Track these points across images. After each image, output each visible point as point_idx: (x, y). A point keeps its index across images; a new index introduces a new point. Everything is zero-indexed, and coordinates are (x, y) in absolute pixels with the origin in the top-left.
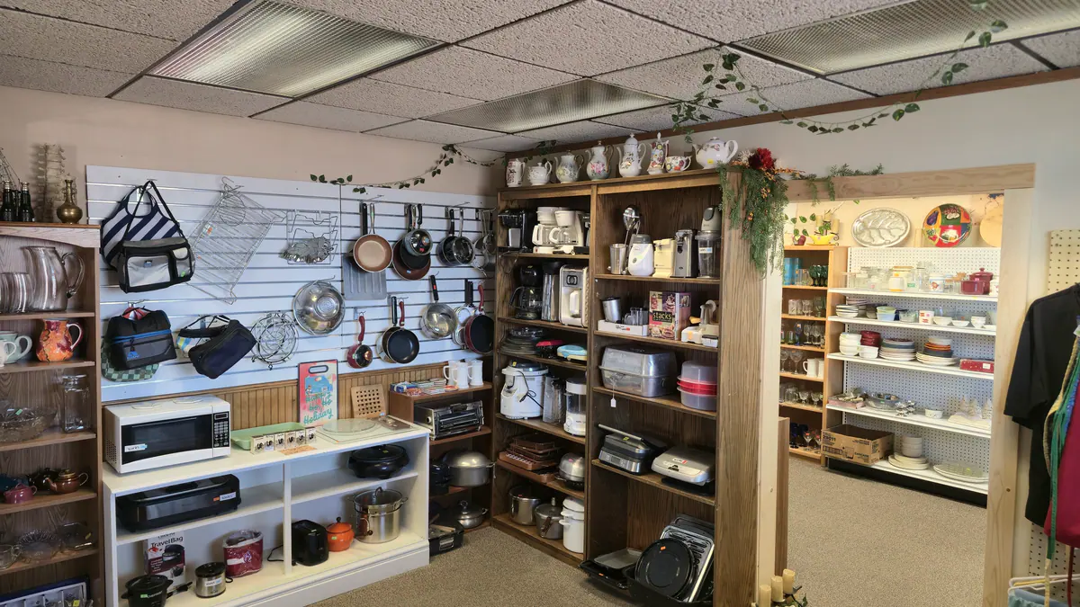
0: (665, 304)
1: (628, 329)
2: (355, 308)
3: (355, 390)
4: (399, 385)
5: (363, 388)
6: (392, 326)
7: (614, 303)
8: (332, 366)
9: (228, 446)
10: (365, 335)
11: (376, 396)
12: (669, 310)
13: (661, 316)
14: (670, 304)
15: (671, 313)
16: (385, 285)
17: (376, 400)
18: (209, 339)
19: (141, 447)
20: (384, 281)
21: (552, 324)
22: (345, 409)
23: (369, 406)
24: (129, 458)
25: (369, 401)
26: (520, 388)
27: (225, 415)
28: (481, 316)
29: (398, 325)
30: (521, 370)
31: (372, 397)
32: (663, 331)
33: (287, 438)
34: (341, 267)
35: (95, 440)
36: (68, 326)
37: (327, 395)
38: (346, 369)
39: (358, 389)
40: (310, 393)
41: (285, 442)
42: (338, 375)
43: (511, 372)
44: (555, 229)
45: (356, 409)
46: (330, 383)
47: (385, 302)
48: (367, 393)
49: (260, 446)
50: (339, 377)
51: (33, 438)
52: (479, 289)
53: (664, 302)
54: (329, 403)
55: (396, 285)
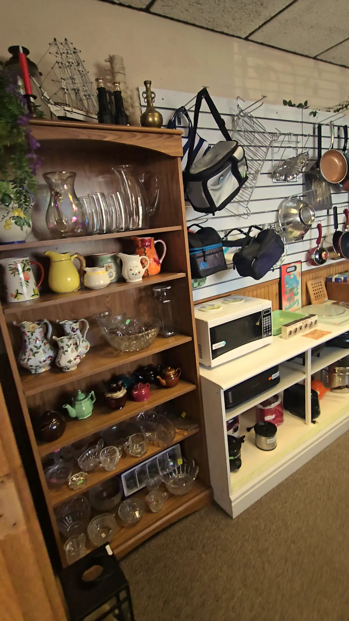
5: (313, 282)
6: (335, 230)
8: (298, 265)
9: (271, 335)
11: (320, 287)
16: (330, 198)
17: (321, 290)
18: (240, 247)
19: (222, 344)
20: (330, 194)
22: (306, 298)
24: (216, 354)
25: (317, 291)
27: (269, 311)
31: (318, 287)
33: (304, 325)
34: (302, 184)
35: (193, 341)
36: (155, 242)
37: (296, 288)
38: (305, 267)
40: (287, 287)
41: (303, 327)
42: (302, 272)
46: (298, 279)
48: (316, 285)
49: (291, 333)
50: (303, 274)
51: (147, 347)
54: (297, 294)
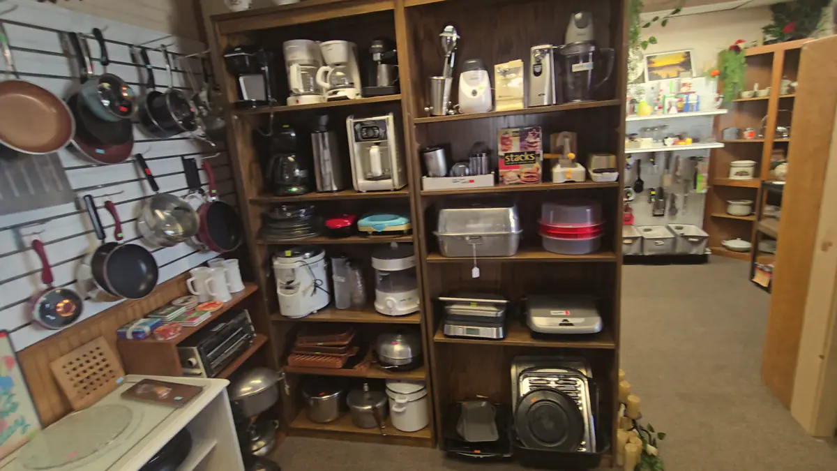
0: (525, 143)
1: (472, 181)
2: (15, 228)
3: (58, 367)
4: (133, 327)
5: (72, 356)
6: (98, 243)
7: (439, 154)
10: (54, 270)
11: (99, 359)
12: (531, 149)
13: (519, 158)
14: (533, 140)
15: (533, 152)
16: (64, 179)
17: (103, 364)
20: (61, 171)
21: (336, 194)
22: (51, 402)
23: (93, 378)
25: (90, 372)
26: (304, 280)
28: (215, 203)
29: (110, 238)
30: (300, 258)
31: (93, 362)
32: (523, 176)
38: (27, 338)
39: (63, 361)
42: (17, 354)
43: (285, 264)
44: (323, 69)
45: (71, 393)
46: (5, 374)
47: (71, 207)
48: (83, 361)
50: (20, 358)
52: (204, 168)
53: (522, 140)
54: (15, 407)
55: (83, 176)
